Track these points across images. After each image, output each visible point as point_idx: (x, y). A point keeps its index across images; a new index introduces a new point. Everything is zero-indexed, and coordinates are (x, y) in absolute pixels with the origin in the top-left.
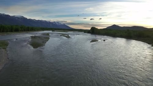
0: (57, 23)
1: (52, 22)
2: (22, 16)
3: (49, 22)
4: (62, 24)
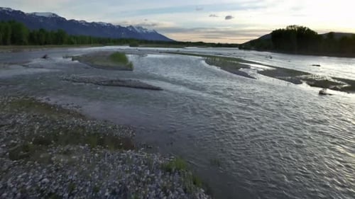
0: (138, 28)
1: (126, 26)
2: (54, 14)
3: (119, 26)
4: (148, 31)
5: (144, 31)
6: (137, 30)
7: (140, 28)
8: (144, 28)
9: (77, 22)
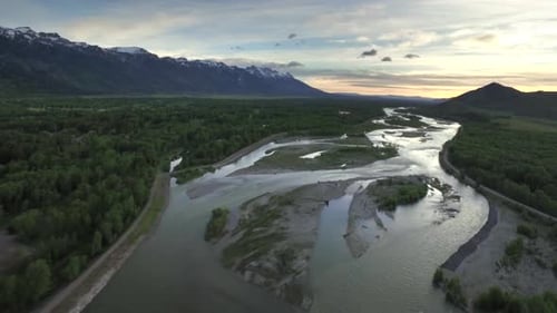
0: (264, 70)
1: (245, 68)
3: (235, 67)
4: (280, 74)
5: (273, 75)
6: (262, 72)
7: (267, 69)
8: (273, 69)
9: (173, 60)
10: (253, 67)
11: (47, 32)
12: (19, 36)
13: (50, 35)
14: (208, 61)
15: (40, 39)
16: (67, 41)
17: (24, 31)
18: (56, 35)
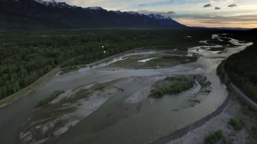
1: (148, 15)
2: (100, 8)
3: (143, 15)
4: (165, 18)
5: (161, 18)
6: (156, 17)
7: (159, 15)
8: (162, 15)
9: (114, 12)
10: (152, 14)
11: (61, 2)
12: (50, 4)
13: (62, 3)
14: (130, 12)
15: (58, 5)
16: (69, 6)
17: (52, 2)
18: (65, 3)
